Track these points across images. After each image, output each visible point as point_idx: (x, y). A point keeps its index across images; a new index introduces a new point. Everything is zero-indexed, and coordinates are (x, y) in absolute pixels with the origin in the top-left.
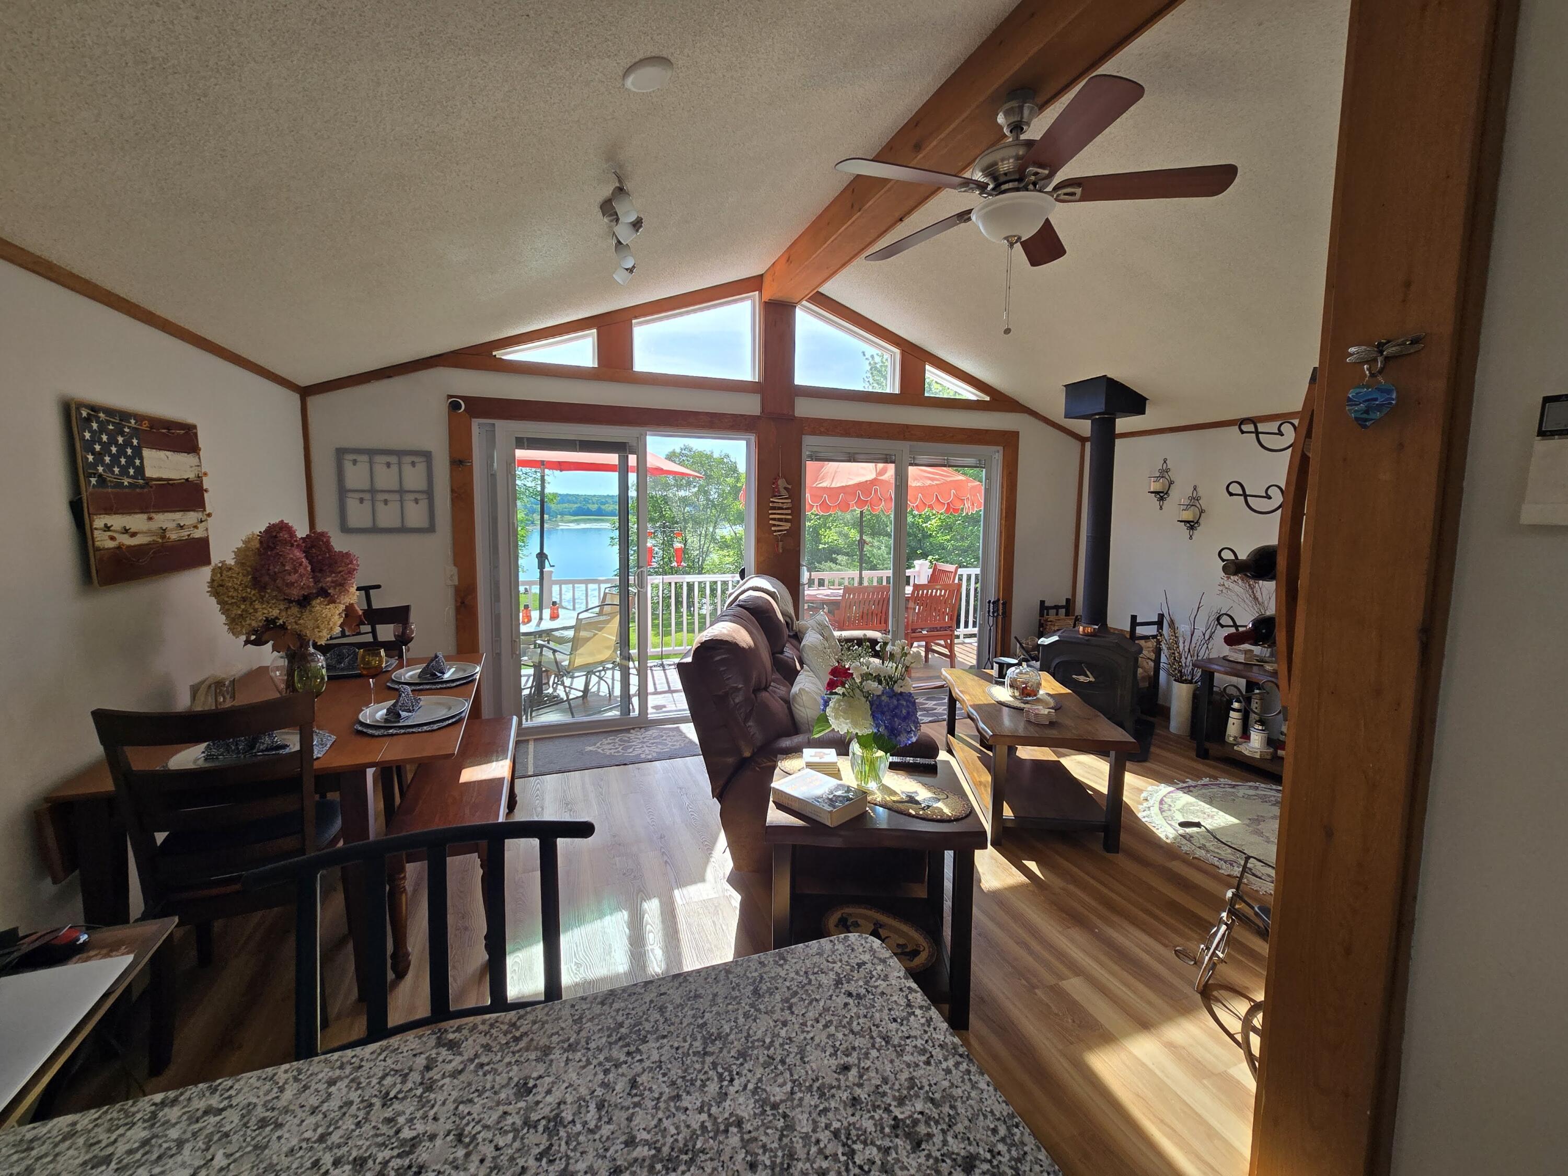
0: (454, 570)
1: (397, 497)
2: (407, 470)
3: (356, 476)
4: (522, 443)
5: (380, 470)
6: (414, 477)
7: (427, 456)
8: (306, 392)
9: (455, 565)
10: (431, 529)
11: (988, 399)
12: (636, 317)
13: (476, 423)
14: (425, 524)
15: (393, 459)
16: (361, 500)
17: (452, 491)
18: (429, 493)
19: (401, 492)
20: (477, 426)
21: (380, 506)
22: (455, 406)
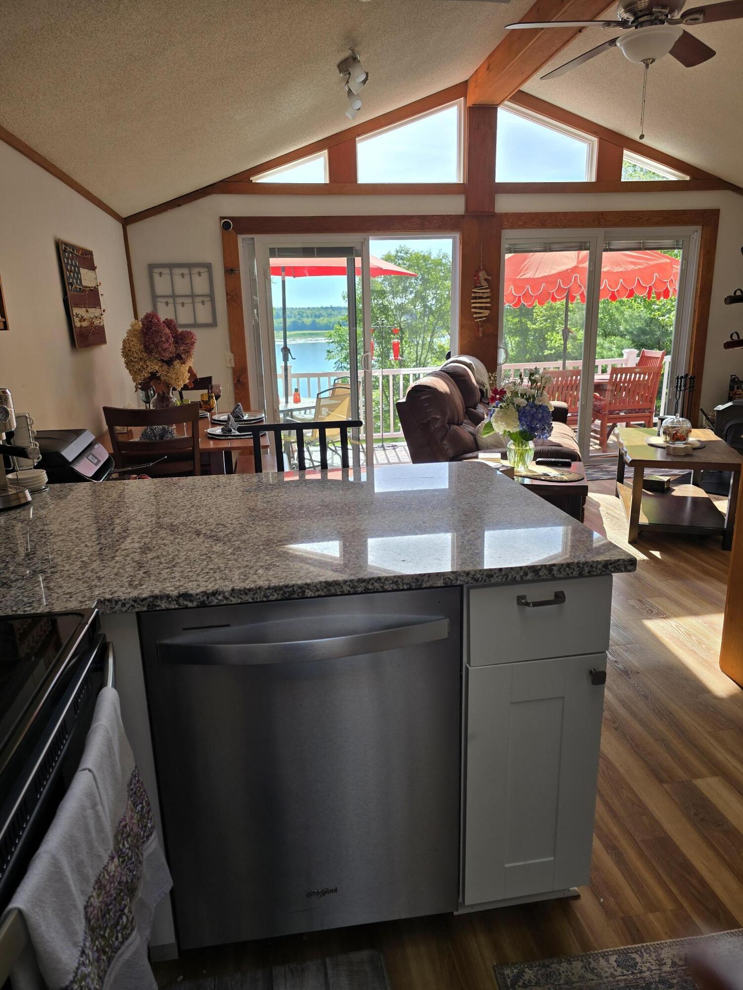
0: (230, 356)
1: (189, 300)
2: (197, 279)
3: (162, 285)
4: (274, 253)
5: (178, 279)
6: (201, 285)
7: (208, 267)
8: (126, 222)
9: (232, 351)
10: (214, 324)
11: (688, 178)
12: (359, 135)
13: (240, 238)
14: (209, 320)
15: (185, 271)
16: (167, 304)
17: (227, 294)
18: (211, 296)
19: (193, 296)
20: (242, 240)
21: (179, 307)
22: (226, 226)
